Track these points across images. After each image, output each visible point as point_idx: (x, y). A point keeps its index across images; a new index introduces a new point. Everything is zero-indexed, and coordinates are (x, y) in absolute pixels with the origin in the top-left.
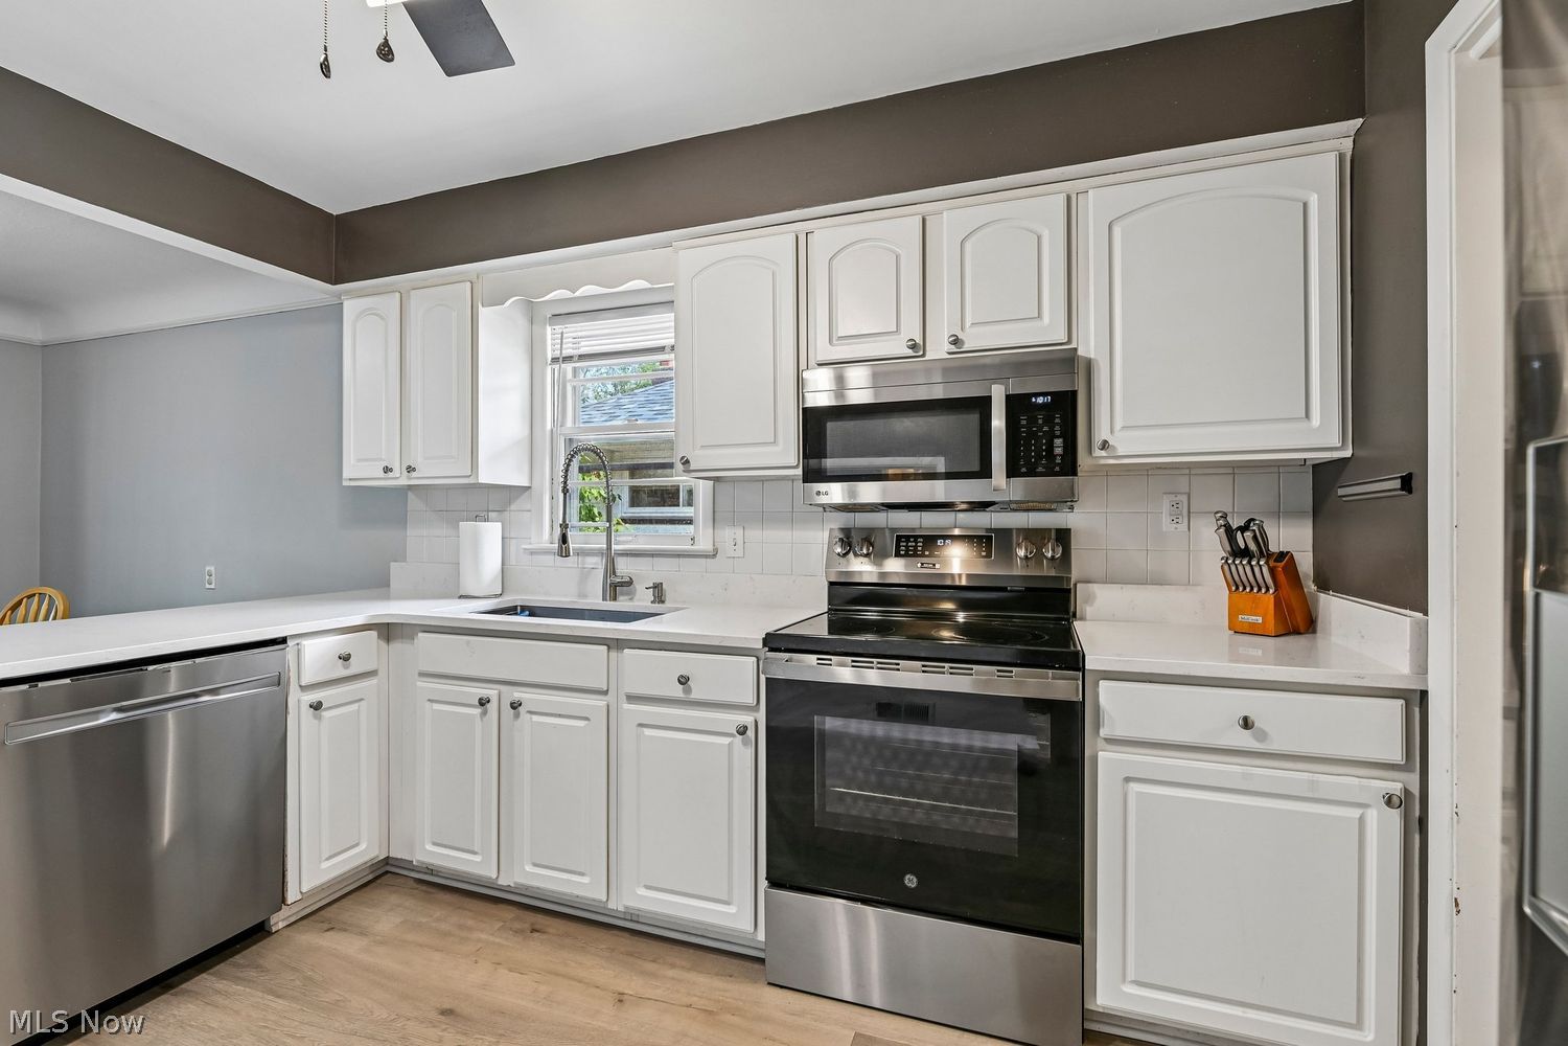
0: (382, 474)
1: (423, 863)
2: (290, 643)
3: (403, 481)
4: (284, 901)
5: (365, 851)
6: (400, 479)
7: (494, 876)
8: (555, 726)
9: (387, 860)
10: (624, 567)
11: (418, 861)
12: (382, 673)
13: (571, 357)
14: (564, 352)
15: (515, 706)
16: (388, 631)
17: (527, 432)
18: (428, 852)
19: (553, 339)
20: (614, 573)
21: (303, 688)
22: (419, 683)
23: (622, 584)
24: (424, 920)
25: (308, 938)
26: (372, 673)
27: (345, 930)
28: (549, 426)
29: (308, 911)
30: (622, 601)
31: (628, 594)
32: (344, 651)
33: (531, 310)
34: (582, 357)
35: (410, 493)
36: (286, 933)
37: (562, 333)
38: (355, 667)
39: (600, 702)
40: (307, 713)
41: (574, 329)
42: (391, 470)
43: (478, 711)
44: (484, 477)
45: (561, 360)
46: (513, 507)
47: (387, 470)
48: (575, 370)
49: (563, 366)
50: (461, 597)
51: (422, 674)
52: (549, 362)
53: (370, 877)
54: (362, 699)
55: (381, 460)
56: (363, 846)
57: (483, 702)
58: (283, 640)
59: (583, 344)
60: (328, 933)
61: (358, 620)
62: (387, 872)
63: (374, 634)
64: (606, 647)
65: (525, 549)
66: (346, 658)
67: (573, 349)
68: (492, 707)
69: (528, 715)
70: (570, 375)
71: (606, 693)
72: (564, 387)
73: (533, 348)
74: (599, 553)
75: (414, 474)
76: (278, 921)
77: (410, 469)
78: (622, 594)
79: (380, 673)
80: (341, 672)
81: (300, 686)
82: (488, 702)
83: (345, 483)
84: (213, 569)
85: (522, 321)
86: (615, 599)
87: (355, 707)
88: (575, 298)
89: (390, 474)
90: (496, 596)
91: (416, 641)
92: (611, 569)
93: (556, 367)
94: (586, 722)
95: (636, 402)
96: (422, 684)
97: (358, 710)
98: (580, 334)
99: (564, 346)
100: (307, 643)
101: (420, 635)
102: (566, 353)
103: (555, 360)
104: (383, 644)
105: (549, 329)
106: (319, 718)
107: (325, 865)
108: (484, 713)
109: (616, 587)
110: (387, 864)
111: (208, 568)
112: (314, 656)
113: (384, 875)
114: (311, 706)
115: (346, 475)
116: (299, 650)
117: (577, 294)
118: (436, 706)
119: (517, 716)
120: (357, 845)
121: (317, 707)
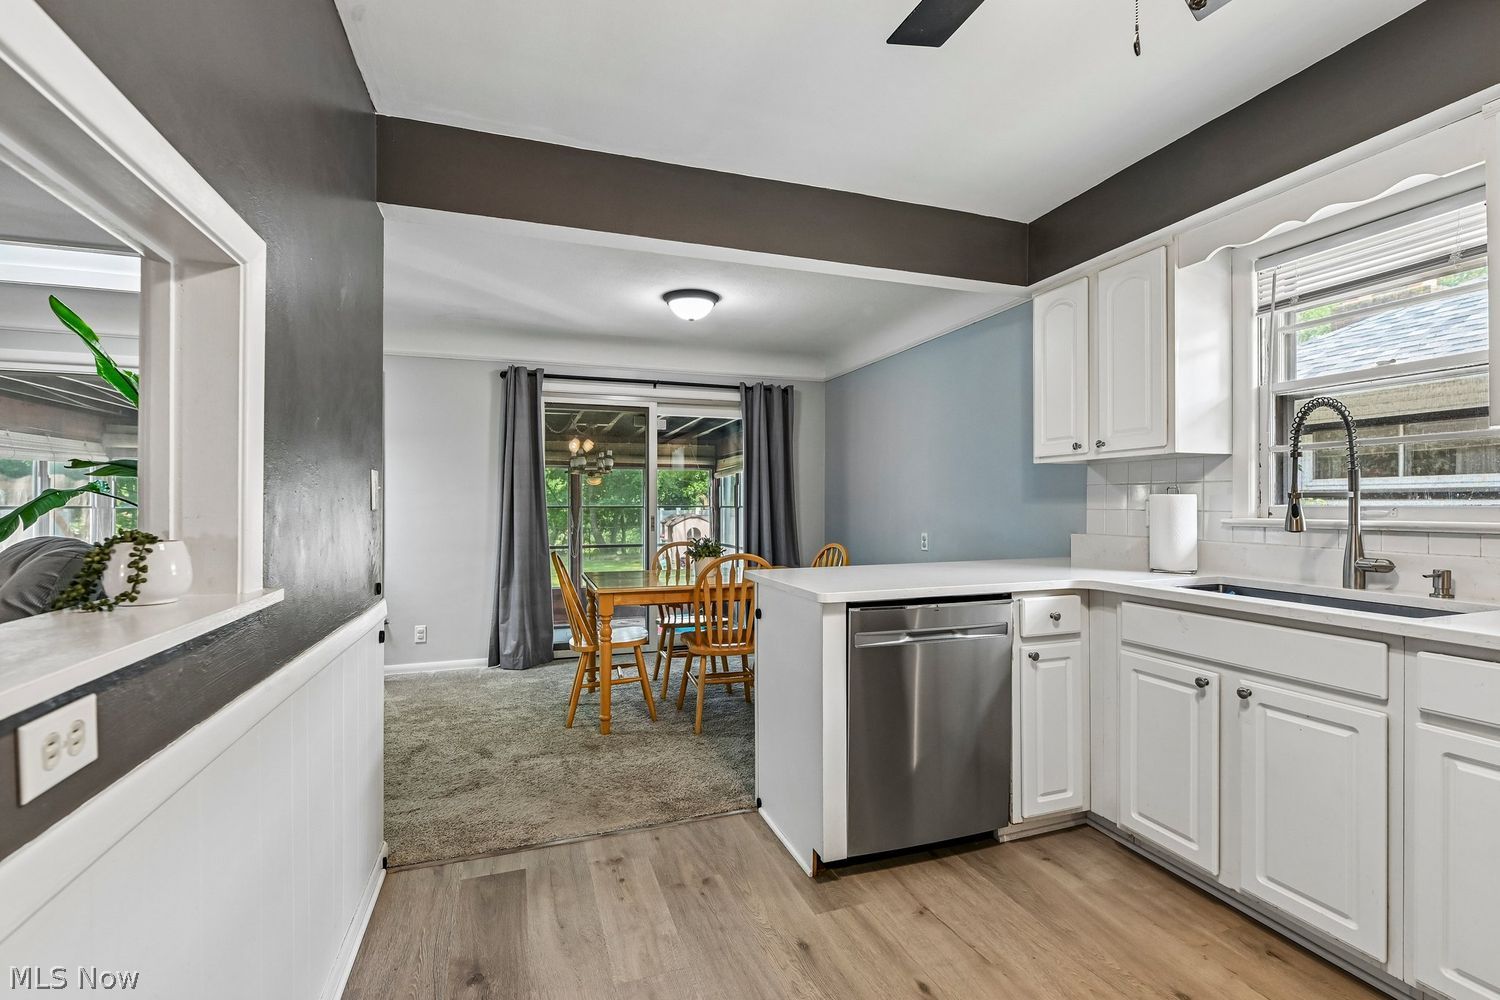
0: (1070, 450)
1: (1127, 829)
2: (1014, 598)
3: (1092, 456)
4: (1009, 819)
5: (1070, 799)
6: (1089, 453)
7: (1215, 873)
8: (1301, 728)
9: (1086, 814)
10: (1377, 549)
11: (1123, 826)
12: (1084, 635)
13: (1289, 300)
14: (1276, 296)
15: (1244, 694)
16: (1090, 597)
17: (1226, 394)
18: (1132, 820)
19: (1257, 286)
20: (1362, 554)
21: (1024, 639)
22: (1123, 652)
23: (1376, 569)
24: (1135, 888)
25: (1028, 859)
26: (1075, 635)
27: (1061, 866)
28: (1255, 385)
29: (1024, 835)
30: (1372, 590)
31: (1383, 582)
32: (1055, 612)
33: (1232, 261)
34: (1303, 298)
35: (1089, 469)
36: (1010, 845)
37: (1274, 275)
38: (1064, 627)
39: (1377, 713)
40: (1027, 661)
41: (1287, 268)
42: (1080, 446)
43: (1193, 692)
44: (1182, 446)
45: (1273, 306)
46: (1207, 478)
47: (1076, 446)
48: (1288, 316)
49: (1275, 312)
50: (1152, 570)
51: (1126, 643)
52: (1255, 312)
53: (1072, 824)
54: (1068, 658)
55: (1072, 438)
56: (1069, 794)
57: (1201, 683)
58: (1008, 596)
59: (1299, 282)
60: (1044, 862)
61: (1065, 584)
62: (1086, 825)
63: (1077, 598)
64: (1384, 646)
65: (1224, 523)
66: (1056, 618)
67: (1286, 292)
68: (1212, 690)
69: (1261, 708)
70: (1282, 322)
71: (1385, 702)
72: (1276, 339)
73: (1233, 304)
74: (1337, 530)
75: (1103, 449)
76: (1005, 834)
77: (1100, 444)
78: (1374, 581)
79: (1082, 635)
80: (1051, 630)
81: (1021, 637)
82: (1207, 683)
83: (1036, 461)
84: (926, 535)
85: (1220, 275)
86: (1363, 587)
87: (1062, 663)
88: (1308, 225)
89: (1079, 451)
90: (1193, 573)
91: (1119, 609)
92: (1356, 548)
93: (1266, 316)
94: (1352, 733)
95: (1321, 351)
96: (1126, 652)
97: (1066, 667)
98: (1293, 273)
99: (1277, 290)
100: (1027, 600)
101: (1124, 604)
102: (1279, 297)
103: (1263, 308)
104: (1085, 610)
105: (1254, 274)
106: (1035, 668)
107: (1041, 800)
108: (1203, 695)
109: (1362, 572)
110: (1086, 817)
111: (923, 535)
112: (1033, 611)
113: (1083, 826)
114: (1030, 656)
115: (1037, 453)
116: (1020, 606)
117: (1308, 221)
118: (1142, 677)
119: (1246, 706)
120: (1064, 791)
121: (1035, 657)
